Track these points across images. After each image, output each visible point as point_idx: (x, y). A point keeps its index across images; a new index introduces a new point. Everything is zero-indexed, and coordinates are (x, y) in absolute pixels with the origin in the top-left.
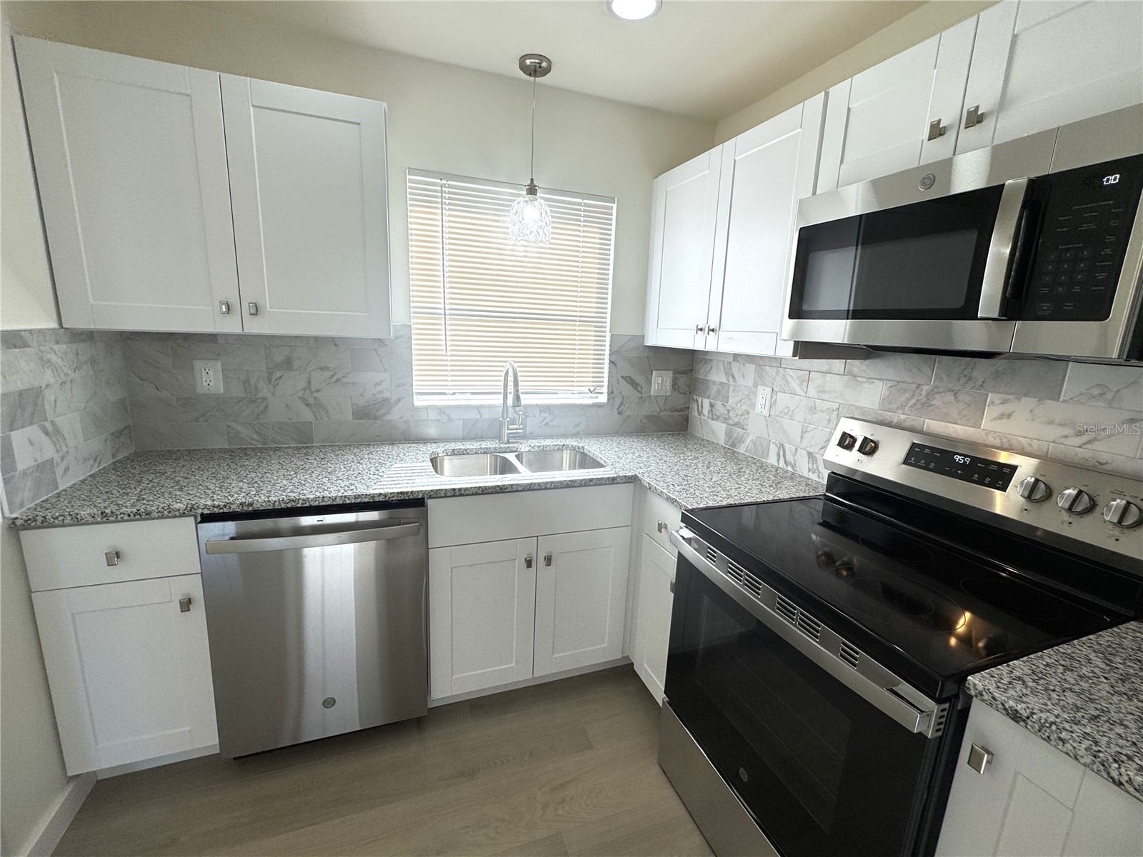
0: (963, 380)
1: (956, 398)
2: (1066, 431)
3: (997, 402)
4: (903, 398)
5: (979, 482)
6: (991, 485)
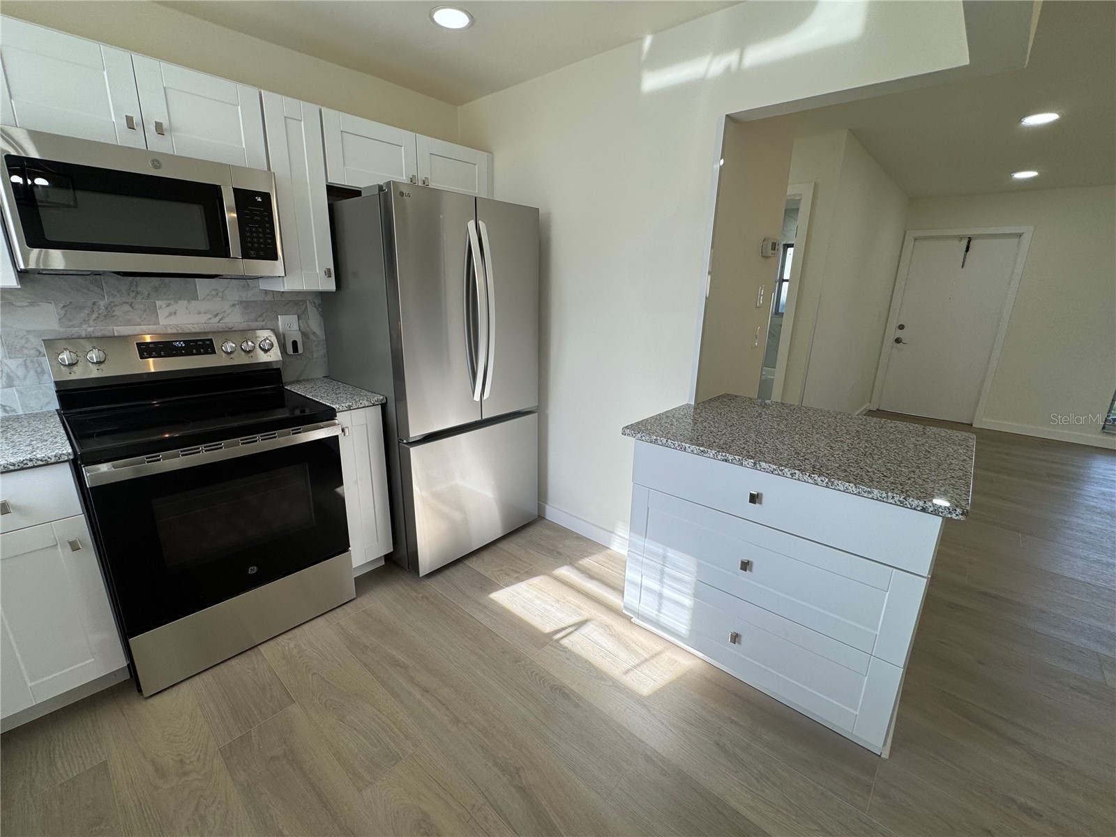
0: (132, 294)
1: (133, 308)
2: (209, 316)
3: (164, 306)
4: (82, 315)
5: (199, 353)
6: (206, 353)
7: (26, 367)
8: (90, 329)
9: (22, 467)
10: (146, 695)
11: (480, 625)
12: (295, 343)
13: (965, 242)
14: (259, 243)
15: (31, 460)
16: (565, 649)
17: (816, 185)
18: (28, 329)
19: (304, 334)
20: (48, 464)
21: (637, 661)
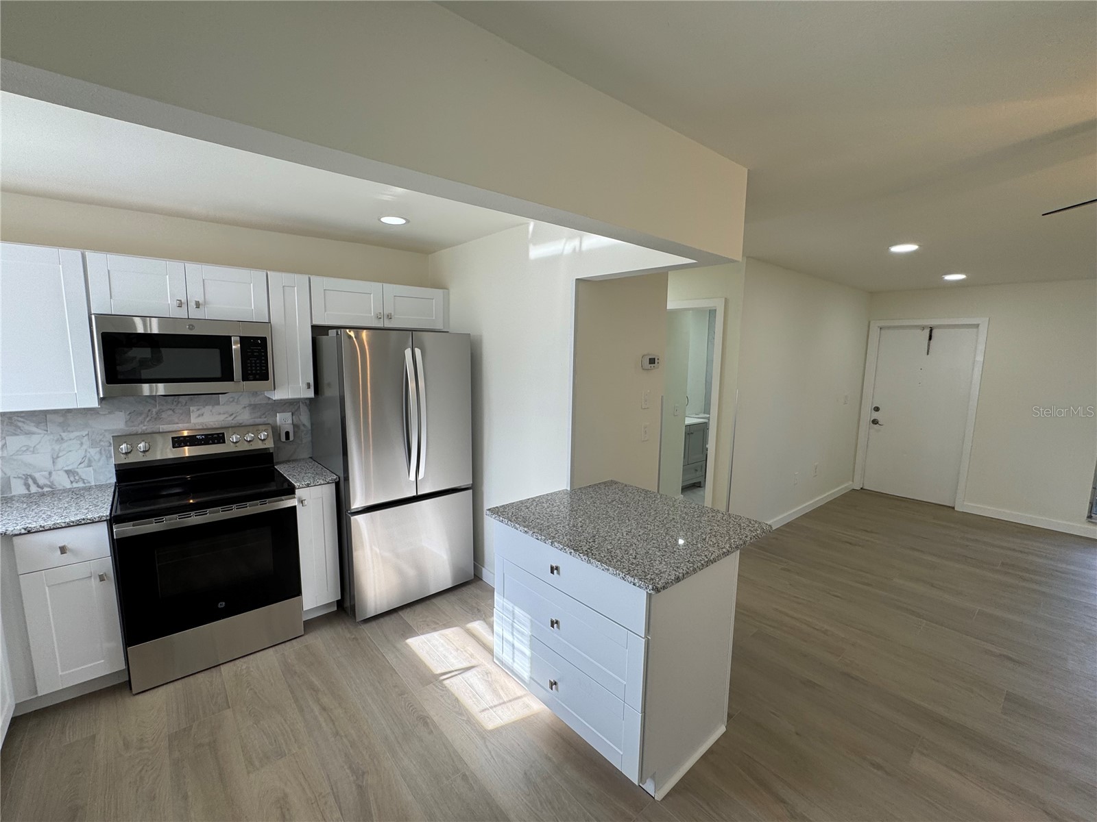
0: (175, 403)
1: (174, 412)
2: (226, 416)
3: (195, 410)
4: (140, 418)
5: (214, 443)
6: (219, 443)
7: (101, 453)
8: (144, 428)
9: (78, 524)
10: (134, 693)
11: (387, 664)
12: (287, 434)
13: (927, 332)
14: (256, 370)
15: (84, 519)
16: (445, 688)
17: (726, 301)
18: (105, 429)
19: (295, 426)
20: (93, 522)
21: (496, 702)
